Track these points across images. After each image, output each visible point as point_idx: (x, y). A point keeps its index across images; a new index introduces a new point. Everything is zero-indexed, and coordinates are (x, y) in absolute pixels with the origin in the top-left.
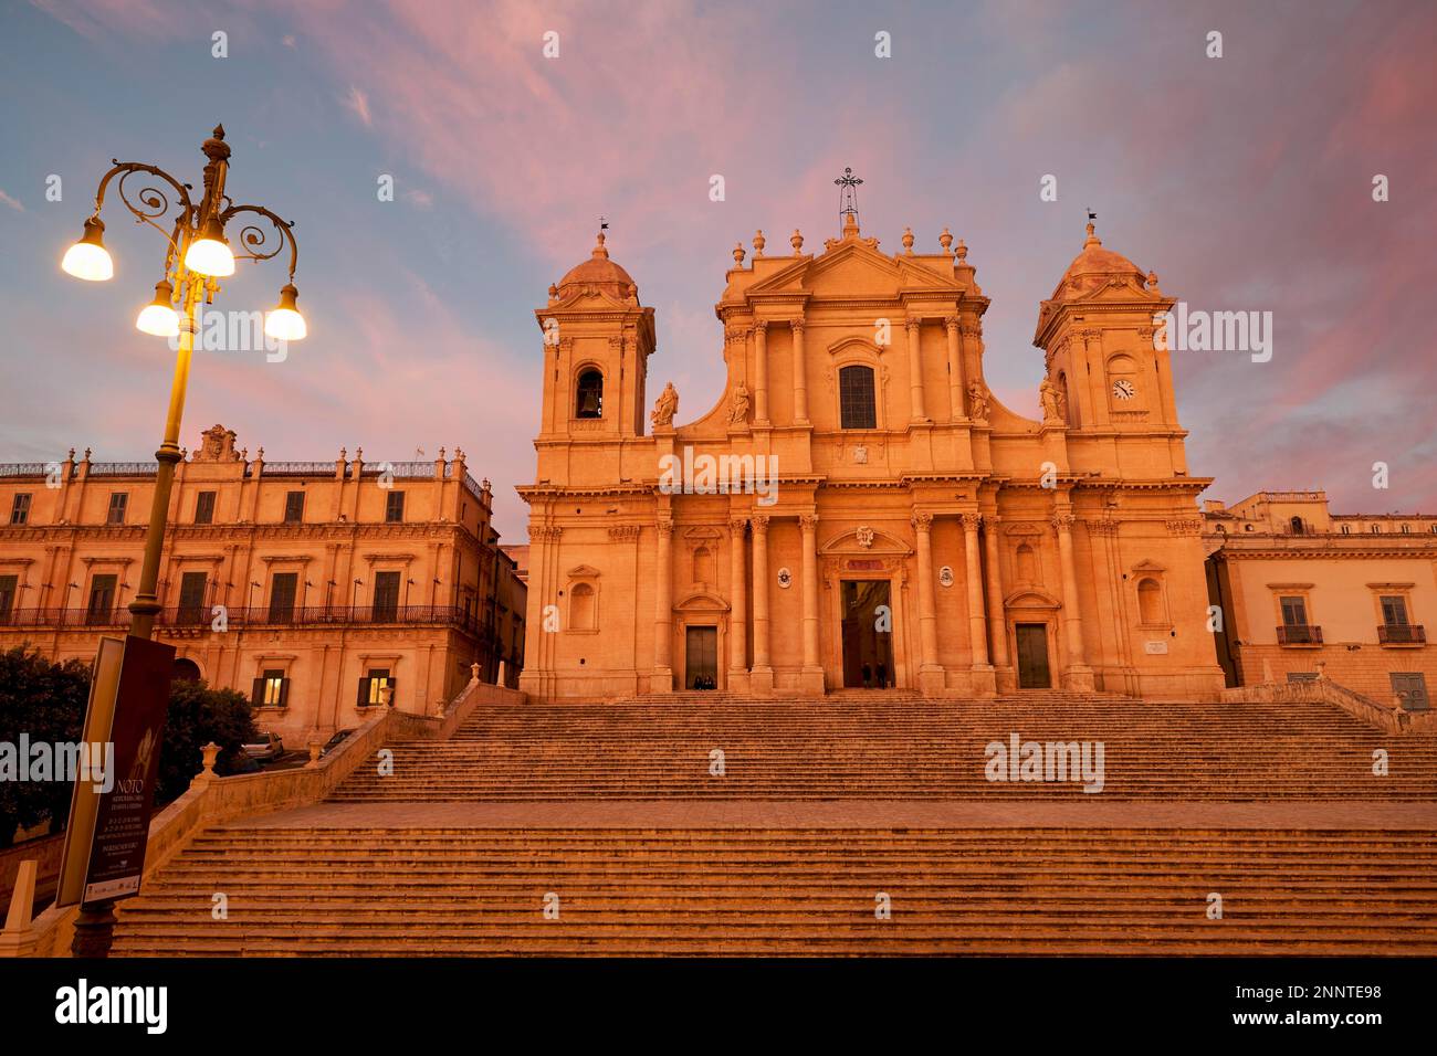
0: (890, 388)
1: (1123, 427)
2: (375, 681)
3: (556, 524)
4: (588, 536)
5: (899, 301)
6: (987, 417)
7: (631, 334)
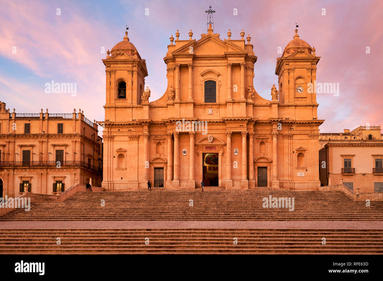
0: (221, 89)
1: (298, 103)
2: (58, 184)
3: (112, 135)
4: (122, 138)
5: (225, 57)
6: (252, 99)
7: (135, 69)
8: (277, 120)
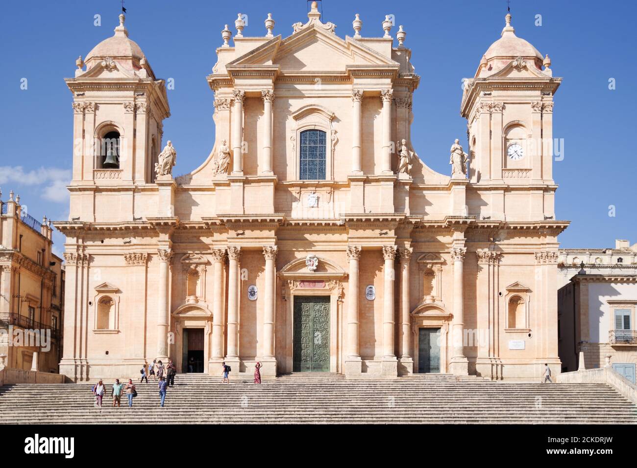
0: (338, 149)
3: (86, 252)
5: (347, 77)
7: (142, 101)
8: (464, 220)
